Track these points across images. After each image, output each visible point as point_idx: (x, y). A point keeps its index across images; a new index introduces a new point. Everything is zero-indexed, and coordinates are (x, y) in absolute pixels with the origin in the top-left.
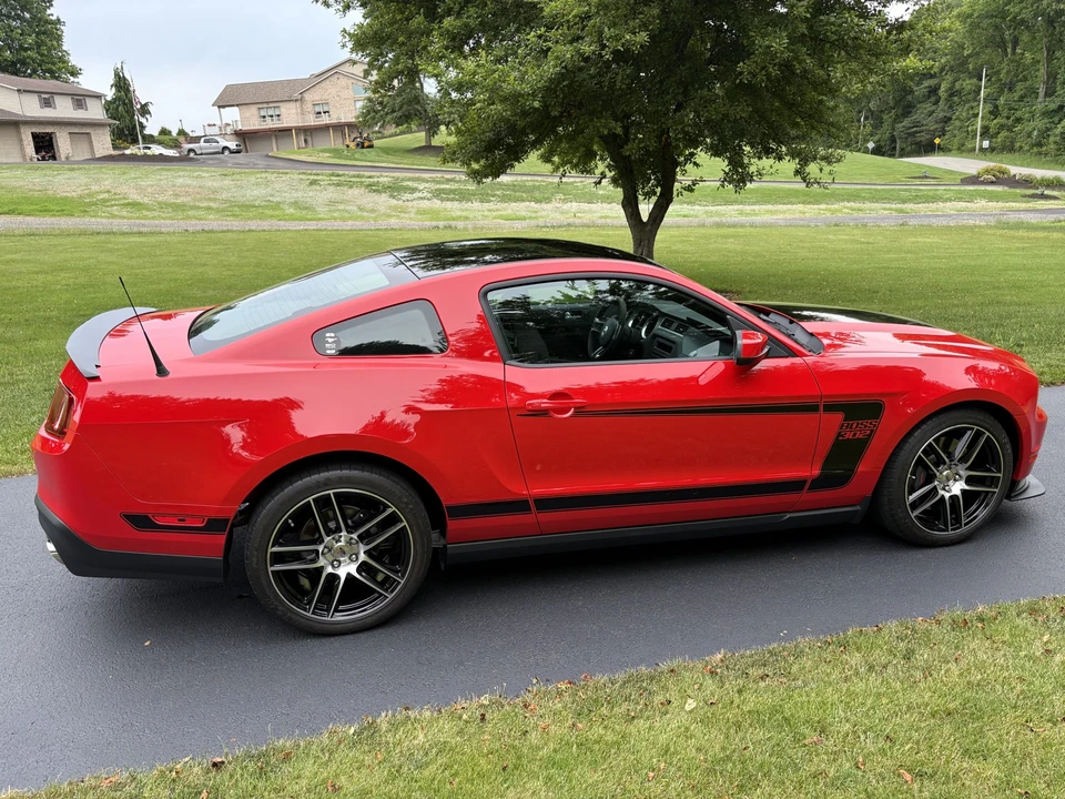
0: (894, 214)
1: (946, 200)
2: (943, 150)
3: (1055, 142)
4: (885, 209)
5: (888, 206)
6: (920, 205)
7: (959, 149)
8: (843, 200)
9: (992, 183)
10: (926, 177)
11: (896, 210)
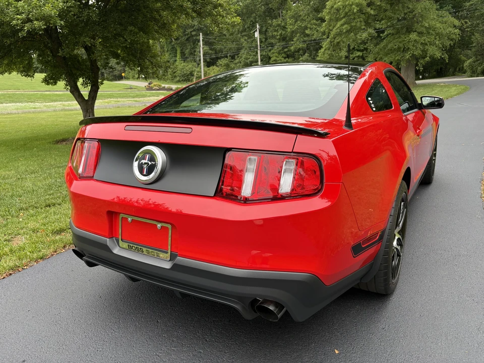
0: (134, 102)
1: (149, 96)
2: (127, 78)
3: (170, 74)
4: (129, 101)
5: (128, 99)
6: (141, 99)
7: (133, 78)
8: (108, 98)
9: (158, 90)
10: (131, 88)
11: (134, 101)
